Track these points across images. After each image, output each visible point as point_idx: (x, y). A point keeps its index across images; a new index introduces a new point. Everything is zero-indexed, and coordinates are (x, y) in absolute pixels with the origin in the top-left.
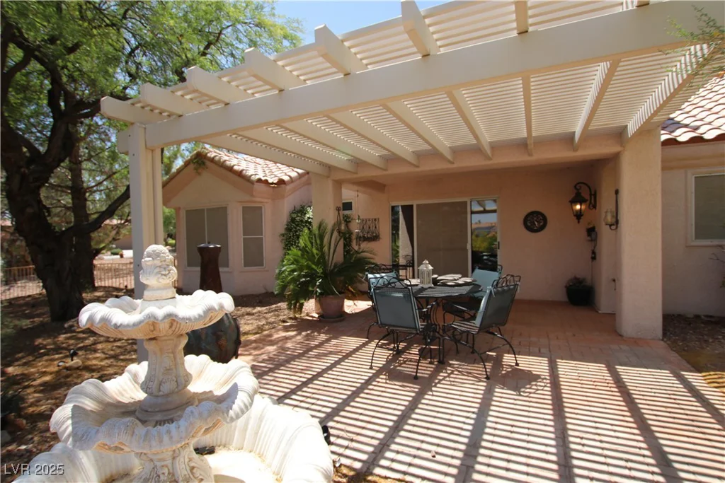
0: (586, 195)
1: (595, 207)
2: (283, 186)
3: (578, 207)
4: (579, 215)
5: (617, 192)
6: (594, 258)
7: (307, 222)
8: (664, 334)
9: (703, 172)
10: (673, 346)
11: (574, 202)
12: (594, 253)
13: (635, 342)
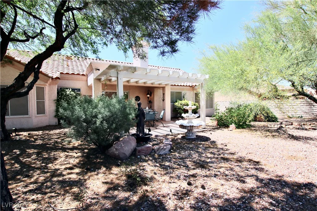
1: (151, 96)
11: (147, 95)
12: (151, 106)
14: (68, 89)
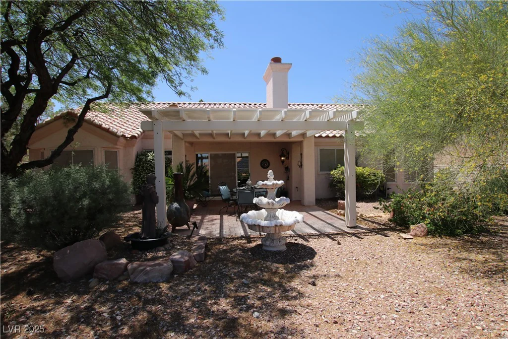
0: (285, 154)
1: (288, 158)
2: (134, 139)
3: (283, 158)
4: (283, 162)
5: (301, 154)
6: (288, 179)
7: (149, 161)
8: (316, 204)
9: (322, 148)
10: (319, 206)
11: (281, 156)
12: (288, 177)
13: (309, 206)
14: (151, 152)
